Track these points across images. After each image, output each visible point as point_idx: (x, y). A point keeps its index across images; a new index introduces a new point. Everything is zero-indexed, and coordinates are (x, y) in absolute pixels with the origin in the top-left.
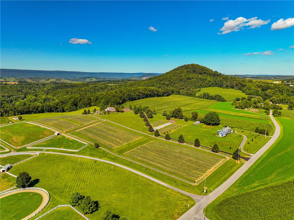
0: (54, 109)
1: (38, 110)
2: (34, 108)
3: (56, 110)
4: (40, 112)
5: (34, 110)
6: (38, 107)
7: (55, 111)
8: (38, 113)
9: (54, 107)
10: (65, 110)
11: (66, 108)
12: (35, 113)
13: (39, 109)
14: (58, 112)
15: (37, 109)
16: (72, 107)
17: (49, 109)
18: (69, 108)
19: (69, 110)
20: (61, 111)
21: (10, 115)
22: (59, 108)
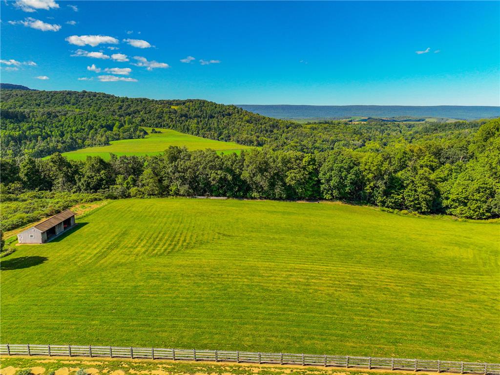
0: (375, 187)
1: (284, 184)
2: (263, 168)
3: (387, 194)
4: (291, 195)
5: (263, 181)
7: (383, 203)
8: (280, 199)
9: (379, 176)
10: (445, 203)
11: (453, 189)
12: (268, 196)
14: (399, 206)
15: (278, 177)
18: (478, 190)
19: (478, 206)
20: (420, 208)
21: (133, 190)
22: (408, 185)
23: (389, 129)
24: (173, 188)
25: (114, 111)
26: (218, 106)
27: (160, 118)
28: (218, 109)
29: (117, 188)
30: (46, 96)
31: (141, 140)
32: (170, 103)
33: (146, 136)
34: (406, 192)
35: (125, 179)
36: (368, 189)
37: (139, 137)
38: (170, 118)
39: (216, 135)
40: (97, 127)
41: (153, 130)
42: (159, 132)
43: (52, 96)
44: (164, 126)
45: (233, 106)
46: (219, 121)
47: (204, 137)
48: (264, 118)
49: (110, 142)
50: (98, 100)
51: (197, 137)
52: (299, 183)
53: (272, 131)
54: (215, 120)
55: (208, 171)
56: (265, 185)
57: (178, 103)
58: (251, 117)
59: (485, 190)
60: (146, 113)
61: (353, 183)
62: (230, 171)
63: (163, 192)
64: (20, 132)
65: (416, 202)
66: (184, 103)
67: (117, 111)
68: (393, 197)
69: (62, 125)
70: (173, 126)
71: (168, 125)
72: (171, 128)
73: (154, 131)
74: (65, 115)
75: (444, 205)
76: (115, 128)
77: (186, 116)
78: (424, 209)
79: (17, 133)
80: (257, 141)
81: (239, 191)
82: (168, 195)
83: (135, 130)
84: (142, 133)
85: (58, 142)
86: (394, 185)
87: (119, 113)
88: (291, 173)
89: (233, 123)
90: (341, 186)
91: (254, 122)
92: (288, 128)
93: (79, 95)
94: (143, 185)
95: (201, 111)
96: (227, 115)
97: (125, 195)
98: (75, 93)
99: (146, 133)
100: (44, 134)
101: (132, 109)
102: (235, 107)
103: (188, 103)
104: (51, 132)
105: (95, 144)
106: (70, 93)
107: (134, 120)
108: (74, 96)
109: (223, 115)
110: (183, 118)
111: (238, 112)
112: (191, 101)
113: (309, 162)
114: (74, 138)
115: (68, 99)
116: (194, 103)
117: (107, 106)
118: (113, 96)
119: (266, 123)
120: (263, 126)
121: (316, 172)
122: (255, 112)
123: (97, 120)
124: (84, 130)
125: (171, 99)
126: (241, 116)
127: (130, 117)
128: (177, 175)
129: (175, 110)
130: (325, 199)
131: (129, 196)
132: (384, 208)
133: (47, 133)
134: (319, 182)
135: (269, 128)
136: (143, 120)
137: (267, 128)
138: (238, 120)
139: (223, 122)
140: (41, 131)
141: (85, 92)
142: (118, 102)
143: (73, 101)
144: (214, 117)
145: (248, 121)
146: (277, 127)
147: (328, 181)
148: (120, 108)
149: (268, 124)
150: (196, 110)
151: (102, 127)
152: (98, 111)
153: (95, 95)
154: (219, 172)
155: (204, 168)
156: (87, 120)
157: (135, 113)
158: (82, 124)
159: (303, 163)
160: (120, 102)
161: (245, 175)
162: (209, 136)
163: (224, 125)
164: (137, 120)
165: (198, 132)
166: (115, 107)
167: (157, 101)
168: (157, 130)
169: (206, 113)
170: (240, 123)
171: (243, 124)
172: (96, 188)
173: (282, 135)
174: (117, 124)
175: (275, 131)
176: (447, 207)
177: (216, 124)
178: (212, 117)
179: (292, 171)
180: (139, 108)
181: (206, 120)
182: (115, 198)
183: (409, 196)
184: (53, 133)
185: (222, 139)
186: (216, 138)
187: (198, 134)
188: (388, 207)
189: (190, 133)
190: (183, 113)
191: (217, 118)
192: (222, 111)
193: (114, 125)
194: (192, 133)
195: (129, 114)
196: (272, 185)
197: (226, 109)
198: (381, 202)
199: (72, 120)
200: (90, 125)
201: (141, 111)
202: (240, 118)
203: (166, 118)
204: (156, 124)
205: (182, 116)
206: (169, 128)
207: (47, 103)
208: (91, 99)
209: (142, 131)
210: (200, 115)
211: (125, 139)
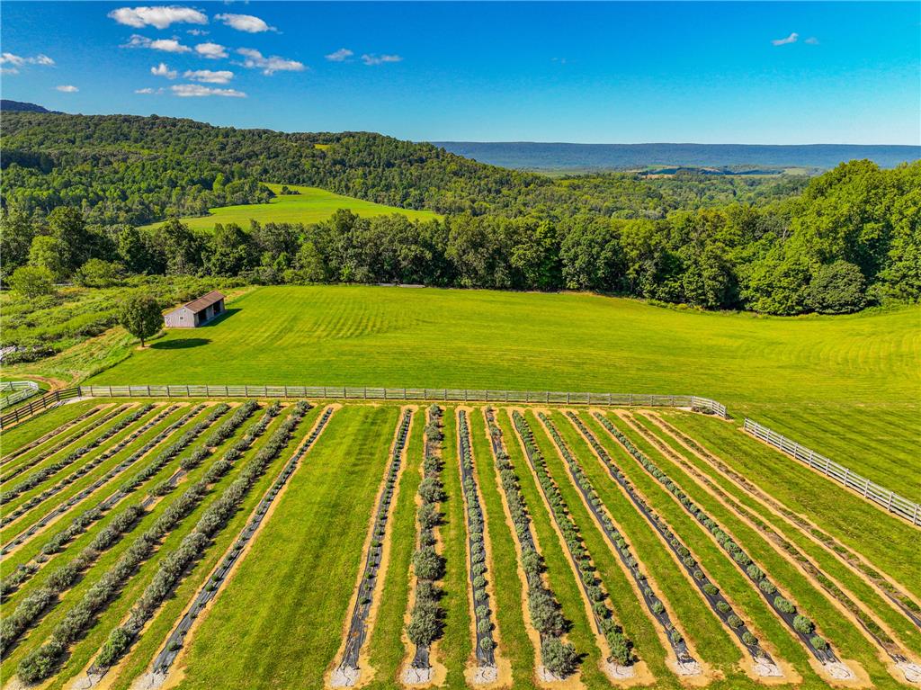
0: (642, 270)
1: (509, 267)
2: (477, 243)
3: (658, 279)
4: (518, 282)
5: (476, 261)
7: (653, 294)
8: (503, 288)
9: (647, 253)
10: (744, 294)
11: (754, 275)
12: (485, 283)
13: (518, 256)
14: (676, 298)
15: (500, 254)
16: (820, 273)
17: (600, 263)
18: (786, 275)
19: (785, 297)
20: (705, 301)
21: (288, 273)
22: (689, 267)
23: (713, 187)
24: (346, 271)
25: (211, 155)
26: (400, 145)
27: (297, 166)
28: (401, 151)
29: (266, 271)
30: (84, 126)
31: (263, 206)
32: (313, 139)
33: (272, 200)
34: (686, 277)
35: (273, 258)
36: (631, 273)
37: (259, 201)
39: (397, 198)
40: (184, 183)
41: (285, 189)
42: (296, 193)
43: (96, 125)
44: (304, 182)
45: (428, 144)
46: (402, 173)
47: (376, 201)
48: (485, 167)
49: (211, 211)
50: (182, 132)
51: (364, 201)
52: (530, 264)
53: (498, 192)
54: (395, 171)
55: (397, 245)
56: (480, 266)
57: (328, 139)
58: (462, 166)
59: (797, 274)
60: (270, 158)
61: (609, 264)
62: (430, 247)
63: (332, 277)
64: (51, 191)
65: (700, 291)
66: (338, 140)
67: (217, 153)
68: (667, 285)
69: (122, 179)
70: (321, 181)
71: (310, 179)
72: (316, 185)
73: (285, 191)
74: (125, 160)
75: (742, 297)
76: (216, 186)
77: (342, 163)
78: (711, 302)
79: (45, 193)
80: (471, 208)
81: (442, 275)
82: (338, 281)
83: (253, 188)
84: (265, 195)
85: (119, 209)
86: (668, 268)
87: (220, 158)
88: (518, 249)
89: (429, 176)
90: (590, 268)
91: (467, 175)
92: (527, 185)
93: (145, 124)
94: (302, 267)
95: (370, 154)
96: (416, 161)
97: (277, 281)
98: (137, 119)
99: (272, 194)
100: (91, 195)
101: (243, 150)
102: (433, 147)
103: (346, 139)
104: (104, 191)
105: (184, 214)
106: (127, 119)
107: (248, 170)
108: (136, 125)
109: (410, 162)
110: (338, 167)
111: (438, 157)
112: (350, 135)
113: (546, 233)
114: (146, 202)
115: (126, 130)
116: (356, 139)
117: (199, 143)
118: (207, 125)
119: (488, 177)
120: (482, 183)
121: (555, 248)
122: (468, 157)
123: (182, 170)
124: (161, 187)
125: (315, 131)
126: (444, 164)
127: (242, 165)
128: (351, 251)
129: (323, 152)
130: (569, 289)
131: (283, 282)
132: (654, 301)
133: (96, 194)
134: (560, 264)
135: (494, 186)
136: (266, 171)
137: (490, 186)
138: (438, 170)
139: (411, 174)
140: (86, 191)
141: (155, 117)
142: (217, 136)
143: (134, 134)
144: (393, 165)
145: (455, 174)
146: (507, 183)
147: (573, 260)
148: (223, 148)
149: (491, 179)
150: (360, 151)
151: (193, 182)
152: (182, 153)
153: (174, 123)
154: (413, 247)
155: (391, 241)
156: (166, 170)
157: (250, 158)
158: (157, 177)
159: (537, 235)
160: (220, 137)
161: (452, 252)
162: (386, 200)
163: (411, 179)
164: (256, 170)
165: (366, 193)
166: (214, 146)
167: (288, 135)
168: (292, 188)
169: (380, 158)
170: (441, 176)
171: (447, 178)
172: (234, 271)
173: (516, 199)
174: (220, 177)
175: (505, 191)
176: (747, 300)
177: (397, 178)
178: (389, 165)
179: (520, 246)
180: (257, 148)
181: (380, 170)
182: (264, 284)
183: (690, 283)
184: (108, 193)
185: (410, 205)
186: (398, 203)
187: (365, 196)
188: (660, 300)
189: (351, 194)
190: (338, 157)
191: (400, 166)
192: (407, 154)
193: (214, 179)
194: (356, 195)
195: (240, 160)
196: (491, 267)
197: (415, 150)
198: (649, 292)
199: (138, 170)
200: (171, 179)
201: (261, 154)
202: (440, 168)
203: (306, 167)
204: (290, 178)
205: (335, 163)
206: (313, 184)
207: (88, 137)
208: (167, 132)
209: (264, 190)
210: (368, 161)
211: (235, 204)
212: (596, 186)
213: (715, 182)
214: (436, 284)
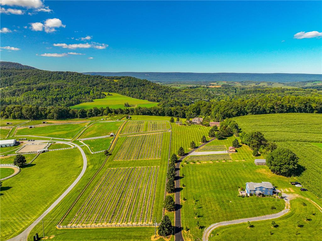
0: (174, 114)
3: (176, 114)
4: (160, 115)
6: (159, 109)
12: (156, 115)
13: (160, 112)
15: (158, 112)
20: (181, 117)
24: (140, 114)
26: (138, 80)
27: (110, 87)
28: (138, 82)
32: (113, 78)
33: (105, 97)
37: (103, 98)
38: (115, 87)
39: (138, 96)
41: (108, 94)
42: (111, 95)
43: (52, 75)
44: (113, 92)
45: (145, 80)
46: (139, 89)
47: (133, 97)
48: (161, 87)
49: (93, 100)
50: (76, 77)
53: (165, 94)
54: (136, 88)
55: (145, 111)
56: (155, 113)
57: (117, 78)
58: (155, 86)
60: (102, 85)
66: (120, 78)
70: (118, 92)
71: (115, 91)
74: (66, 87)
77: (122, 86)
80: (157, 100)
84: (104, 96)
89: (146, 90)
90: (168, 113)
91: (156, 89)
92: (173, 92)
93: (65, 74)
94: (135, 113)
95: (129, 83)
96: (142, 85)
97: (132, 115)
98: (62, 72)
99: (105, 96)
101: (95, 83)
102: (147, 81)
103: (122, 79)
106: (60, 73)
107: (98, 89)
108: (62, 74)
109: (140, 85)
110: (121, 87)
111: (148, 84)
112: (124, 77)
115: (60, 76)
117: (82, 80)
120: (161, 91)
121: (164, 111)
126: (150, 86)
127: (96, 87)
128: (140, 111)
129: (116, 83)
134: (165, 113)
135: (163, 92)
136: (102, 89)
139: (141, 89)
141: (67, 72)
143: (63, 77)
144: (136, 86)
145: (153, 89)
146: (167, 91)
148: (89, 82)
149: (163, 90)
150: (127, 82)
151: (85, 92)
153: (73, 73)
156: (78, 89)
157: (97, 85)
159: (162, 109)
160: (87, 78)
162: (135, 97)
163: (141, 91)
164: (100, 88)
166: (86, 81)
167: (105, 77)
168: (110, 93)
169: (132, 84)
170: (149, 90)
171: (151, 90)
173: (170, 96)
174: (92, 91)
175: (167, 94)
177: (137, 90)
178: (135, 86)
180: (99, 82)
181: (132, 87)
183: (179, 115)
185: (141, 98)
186: (139, 98)
187: (130, 96)
190: (121, 84)
191: (138, 87)
192: (140, 83)
193: (90, 92)
194: (127, 96)
195: (94, 85)
196: (156, 113)
197: (142, 82)
200: (80, 92)
201: (100, 84)
202: (149, 87)
203: (113, 88)
204: (109, 91)
205: (120, 86)
206: (115, 92)
207: (50, 78)
208: (72, 76)
209: (104, 94)
210: (129, 85)
211: (98, 99)
212: (193, 92)
213: (230, 89)
214: (150, 115)
